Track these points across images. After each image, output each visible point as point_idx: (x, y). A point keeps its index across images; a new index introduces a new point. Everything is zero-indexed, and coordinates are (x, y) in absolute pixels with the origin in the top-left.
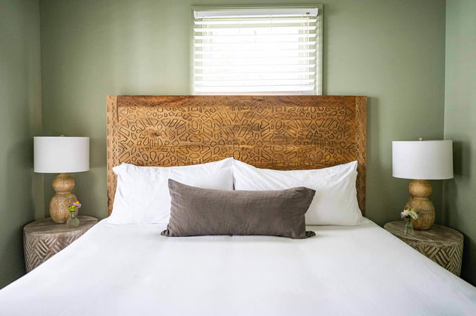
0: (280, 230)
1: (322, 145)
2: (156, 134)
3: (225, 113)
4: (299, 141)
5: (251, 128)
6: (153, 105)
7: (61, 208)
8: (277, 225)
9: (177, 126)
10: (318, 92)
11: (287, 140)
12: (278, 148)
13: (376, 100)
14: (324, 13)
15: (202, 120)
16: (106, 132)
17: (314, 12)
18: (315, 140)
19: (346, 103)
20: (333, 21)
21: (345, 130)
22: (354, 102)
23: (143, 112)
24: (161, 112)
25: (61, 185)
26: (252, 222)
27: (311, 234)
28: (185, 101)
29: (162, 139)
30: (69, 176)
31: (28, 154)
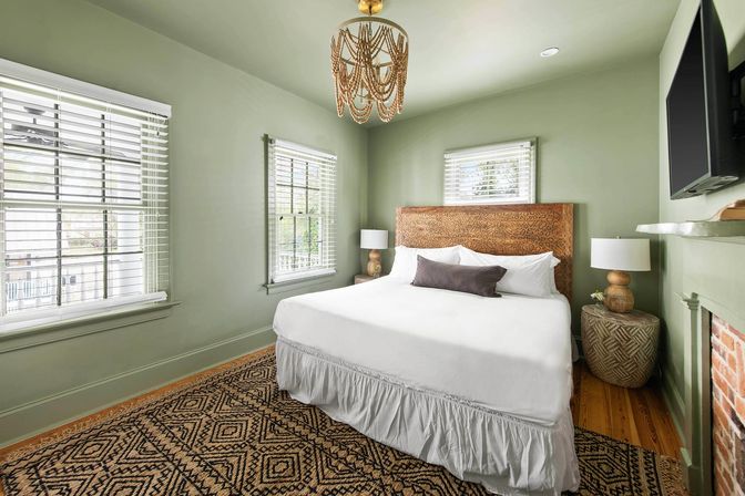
0: (475, 289)
1: (533, 239)
2: (421, 229)
3: (462, 217)
4: (514, 237)
5: (479, 227)
6: (420, 212)
7: (372, 267)
8: (473, 286)
9: (434, 225)
10: (532, 201)
11: (505, 235)
12: (499, 240)
13: (585, 205)
14: (537, 143)
15: (449, 222)
16: (395, 228)
17: (527, 144)
18: (528, 236)
19: (555, 209)
20: (545, 148)
21: (553, 229)
22: (561, 208)
23: (414, 216)
24: (424, 216)
25: (372, 256)
26: (458, 282)
27: (499, 296)
28: (440, 209)
29: (425, 232)
30: (377, 251)
31: (357, 238)
